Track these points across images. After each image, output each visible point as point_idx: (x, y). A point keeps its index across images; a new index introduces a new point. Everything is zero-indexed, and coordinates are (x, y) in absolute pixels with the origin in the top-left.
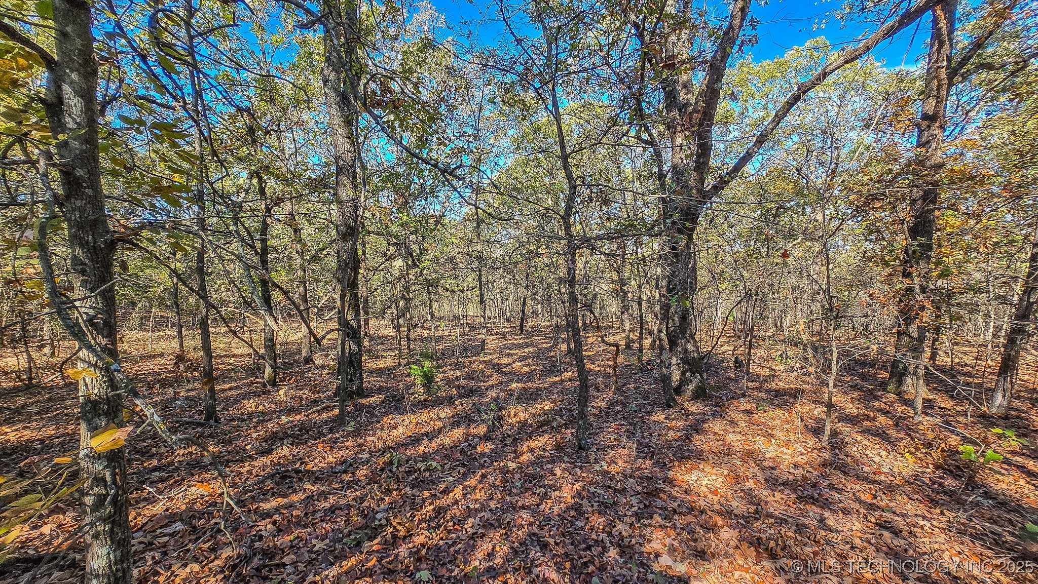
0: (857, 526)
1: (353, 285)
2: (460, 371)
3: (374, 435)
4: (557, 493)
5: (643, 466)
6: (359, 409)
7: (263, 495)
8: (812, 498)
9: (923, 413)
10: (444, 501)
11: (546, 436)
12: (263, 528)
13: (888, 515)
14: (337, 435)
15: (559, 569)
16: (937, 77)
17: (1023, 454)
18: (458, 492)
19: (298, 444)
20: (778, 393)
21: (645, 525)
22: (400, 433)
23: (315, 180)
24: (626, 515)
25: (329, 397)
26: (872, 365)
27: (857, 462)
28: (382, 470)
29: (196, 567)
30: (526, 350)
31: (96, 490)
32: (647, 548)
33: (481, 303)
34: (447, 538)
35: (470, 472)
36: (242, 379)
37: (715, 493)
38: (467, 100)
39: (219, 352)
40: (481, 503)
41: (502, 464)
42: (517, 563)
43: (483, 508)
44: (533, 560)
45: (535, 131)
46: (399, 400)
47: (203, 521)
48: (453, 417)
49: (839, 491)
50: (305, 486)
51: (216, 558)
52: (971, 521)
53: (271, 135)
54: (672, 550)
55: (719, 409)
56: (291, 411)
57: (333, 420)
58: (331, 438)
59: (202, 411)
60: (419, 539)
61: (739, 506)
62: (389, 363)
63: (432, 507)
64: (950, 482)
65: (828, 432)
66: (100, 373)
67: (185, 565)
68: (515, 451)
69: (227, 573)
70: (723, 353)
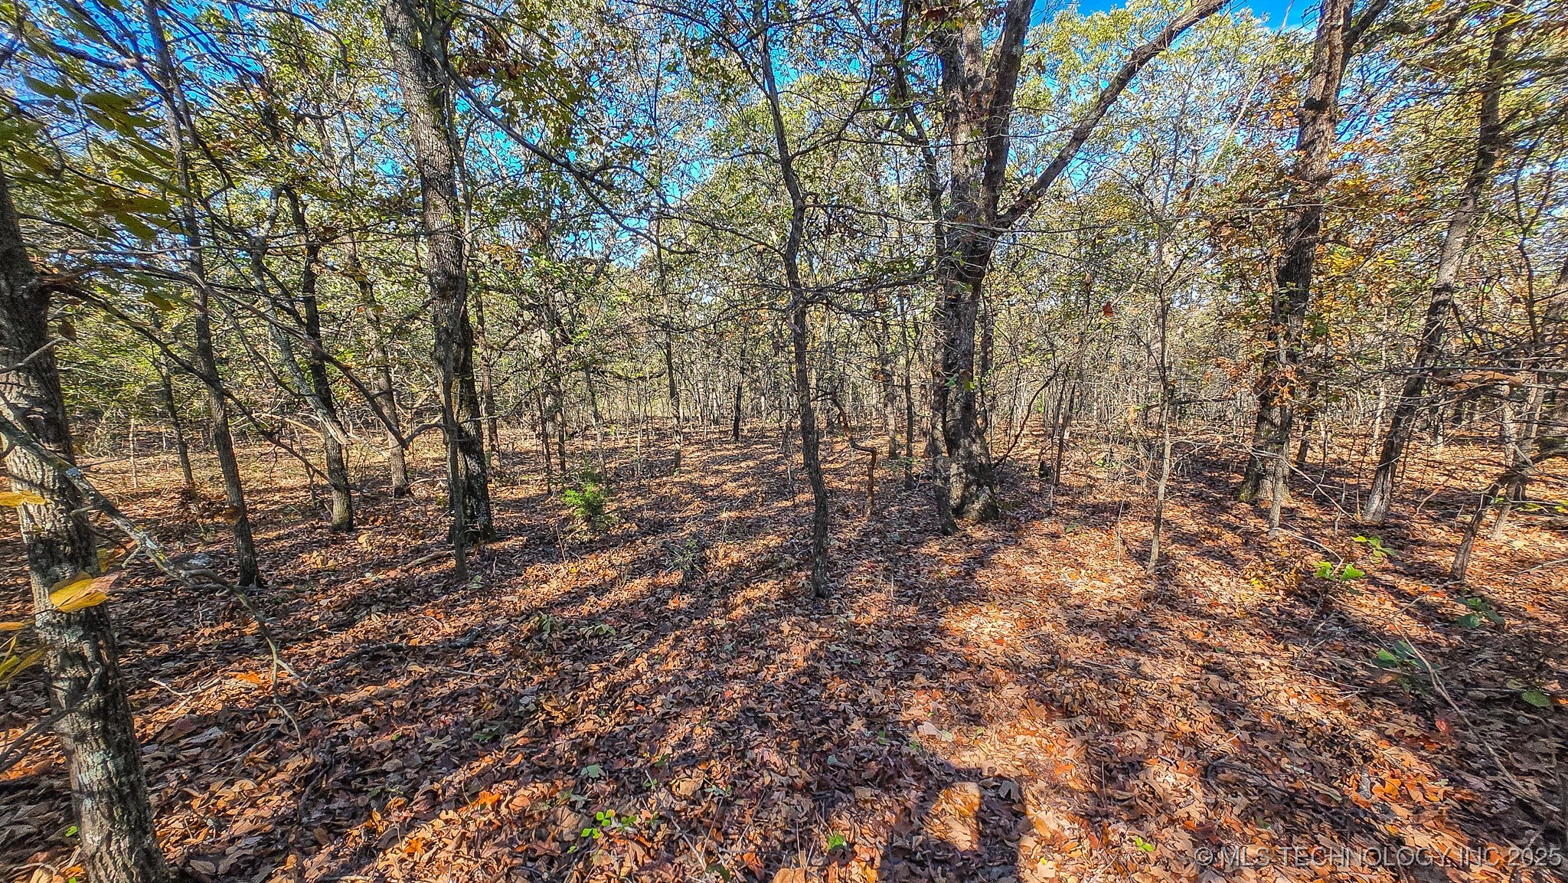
0: (1180, 670)
1: (464, 369)
2: (644, 498)
3: (513, 592)
4: (784, 655)
5: (905, 614)
6: (488, 557)
7: (345, 683)
8: (1127, 641)
9: (1280, 526)
10: (620, 676)
11: (771, 582)
12: (349, 727)
13: (1219, 655)
14: (456, 596)
15: (782, 749)
16: (1329, 42)
17: (1396, 571)
18: (641, 663)
19: (394, 611)
20: (1096, 509)
21: (903, 688)
22: (553, 588)
23: (389, 200)
24: (878, 677)
25: (440, 544)
26: (1225, 466)
27: (1189, 593)
28: (527, 640)
29: (249, 784)
30: (743, 464)
31: (71, 672)
32: (905, 716)
33: (672, 395)
34: (625, 723)
35: (658, 635)
36: (297, 523)
37: (1000, 642)
38: (635, 68)
39: (254, 484)
40: (674, 675)
41: (705, 622)
42: (725, 746)
43: (677, 680)
44: (747, 742)
45: (747, 122)
46: (550, 543)
47: (253, 723)
48: (633, 562)
49: (1163, 630)
50: (409, 668)
51: (279, 771)
52: (1319, 655)
53: (305, 123)
54: (937, 716)
55: (1014, 534)
56: (379, 566)
57: (448, 576)
58: (446, 601)
59: (235, 574)
60: (584, 727)
61: (1030, 656)
62: (533, 491)
63: (602, 684)
64: (1302, 611)
65: (1155, 556)
66: (52, 498)
67: (231, 783)
68: (725, 605)
69: (298, 788)
70: (1026, 459)
